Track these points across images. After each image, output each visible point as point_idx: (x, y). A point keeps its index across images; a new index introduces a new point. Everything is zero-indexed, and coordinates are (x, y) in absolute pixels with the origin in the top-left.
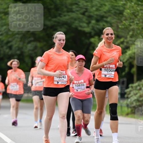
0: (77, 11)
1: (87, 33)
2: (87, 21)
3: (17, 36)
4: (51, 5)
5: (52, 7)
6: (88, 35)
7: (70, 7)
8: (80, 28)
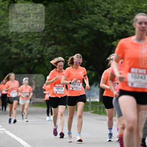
0: (99, 13)
1: (109, 36)
2: (109, 24)
3: (37, 39)
4: (72, 7)
5: (74, 9)
6: (110, 38)
7: (92, 9)
8: (101, 30)
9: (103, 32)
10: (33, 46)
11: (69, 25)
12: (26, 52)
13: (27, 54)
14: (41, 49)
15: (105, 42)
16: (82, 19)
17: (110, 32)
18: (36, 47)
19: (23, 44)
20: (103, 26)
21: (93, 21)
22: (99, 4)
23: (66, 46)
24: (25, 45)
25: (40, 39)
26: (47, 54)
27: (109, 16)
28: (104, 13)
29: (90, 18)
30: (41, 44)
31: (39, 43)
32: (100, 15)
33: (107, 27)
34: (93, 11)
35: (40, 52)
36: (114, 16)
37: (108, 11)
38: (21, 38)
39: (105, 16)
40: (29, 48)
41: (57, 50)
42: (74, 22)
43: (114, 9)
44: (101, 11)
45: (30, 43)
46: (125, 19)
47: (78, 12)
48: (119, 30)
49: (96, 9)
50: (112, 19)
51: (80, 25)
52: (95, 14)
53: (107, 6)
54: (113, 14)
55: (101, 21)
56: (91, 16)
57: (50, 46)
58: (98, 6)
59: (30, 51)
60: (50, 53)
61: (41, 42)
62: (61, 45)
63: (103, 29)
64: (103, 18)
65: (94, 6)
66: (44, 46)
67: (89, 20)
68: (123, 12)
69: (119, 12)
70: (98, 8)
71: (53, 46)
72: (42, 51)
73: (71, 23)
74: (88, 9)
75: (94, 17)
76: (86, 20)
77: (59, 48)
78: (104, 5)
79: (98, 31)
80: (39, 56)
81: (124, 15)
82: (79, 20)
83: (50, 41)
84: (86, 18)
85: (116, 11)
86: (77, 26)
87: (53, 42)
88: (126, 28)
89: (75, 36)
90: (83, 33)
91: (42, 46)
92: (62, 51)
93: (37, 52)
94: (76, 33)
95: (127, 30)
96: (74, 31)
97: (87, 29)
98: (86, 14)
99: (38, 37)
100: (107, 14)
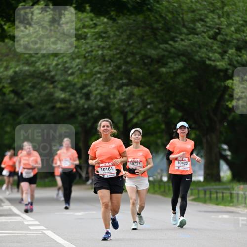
0: (204, 32)
1: (220, 70)
2: (220, 51)
3: (99, 75)
4: (158, 22)
5: (160, 25)
6: (222, 74)
7: (192, 25)
8: (208, 62)
9: (211, 65)
10: (92, 88)
11: (152, 53)
12: (81, 98)
13: (82, 102)
14: (105, 93)
15: (213, 80)
16: (176, 41)
17: (221, 64)
18: (97, 90)
19: (75, 85)
20: (211, 55)
21: (194, 45)
22: (202, 17)
23: (147, 88)
24: (79, 86)
25: (103, 76)
26: (115, 101)
27: (219, 37)
28: (211, 33)
29: (190, 40)
30: (105, 85)
31: (102, 82)
32: (205, 35)
33: (217, 56)
34: (194, 29)
35: (103, 98)
36: (228, 38)
37: (218, 29)
38: (72, 74)
39: (214, 37)
40: (85, 91)
41: (131, 96)
42: (161, 46)
43: (229, 25)
44: (208, 28)
45: (87, 82)
47: (168, 30)
48: (237, 61)
49: (198, 25)
50: (225, 43)
51: (171, 52)
52: (197, 34)
53: (217, 20)
54: (226, 35)
55: (207, 45)
56: (190, 36)
57: (120, 87)
58: (202, 20)
59: (88, 96)
60: (121, 100)
61: (105, 80)
62: (138, 86)
63: (210, 59)
64: (211, 41)
65: (194, 21)
66: (111, 87)
67: (187, 43)
68: (243, 31)
69: (237, 31)
70: (202, 23)
71: (125, 88)
72: (108, 96)
73: (156, 48)
74: (184, 26)
75: (195, 39)
76: (183, 43)
77: (136, 91)
78: (213, 19)
79: (202, 62)
80: (101, 104)
81: (245, 36)
82: (171, 43)
83: (121, 79)
84: (182, 40)
85: (233, 29)
86: (166, 54)
87: (125, 81)
89: (164, 70)
90: (177, 65)
91: (106, 88)
92: (141, 96)
93: (99, 97)
94: (165, 65)
96: (161, 61)
97: (184, 59)
98: (181, 34)
99: (100, 73)
100: (217, 34)
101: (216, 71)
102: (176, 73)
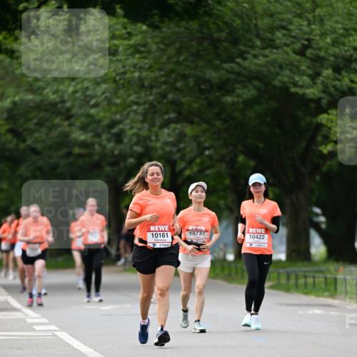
9: (297, 93)
10: (125, 126)
11: (212, 75)
12: (109, 140)
13: (110, 145)
14: (144, 133)
15: (300, 114)
16: (245, 59)
17: (312, 92)
18: (132, 128)
19: (100, 121)
20: (297, 79)
21: (272, 63)
22: (284, 23)
23: (205, 126)
24: (106, 122)
25: (141, 109)
26: (159, 145)
27: (308, 52)
28: (298, 46)
29: (266, 56)
30: (143, 121)
31: (140, 118)
34: (273, 40)
35: (141, 140)
36: (322, 54)
37: (308, 40)
38: (96, 105)
39: (301, 53)
40: (115, 130)
41: (182, 137)
42: (225, 66)
43: (323, 35)
44: (293, 40)
45: (118, 117)
46: (349, 60)
47: (235, 42)
48: (334, 87)
49: (279, 34)
50: (318, 60)
51: (239, 74)
52: (277, 48)
53: (305, 28)
54: (320, 49)
56: (267, 52)
57: (166, 124)
58: (284, 28)
59: (119, 138)
60: (166, 143)
61: (145, 115)
62: (192, 123)
63: (295, 85)
65: (272, 29)
66: (153, 125)
67: (261, 60)
68: (344, 44)
69: (335, 43)
70: (284, 32)
71: (173, 126)
72: (148, 138)
73: (217, 68)
74: (258, 36)
76: (255, 62)
77: (189, 130)
78: (299, 26)
79: (285, 89)
80: (138, 149)
81: (346, 51)
82: (239, 60)
83: (167, 113)
84: (255, 56)
85: (329, 40)
86: (232, 76)
87: (172, 115)
88: (352, 81)
89: (229, 99)
90: (248, 93)
91: (146, 126)
92: (195, 137)
93: (135, 139)
94: (230, 92)
95: (354, 85)
96: (224, 87)
97: (257, 83)
98: (253, 47)
99: (137, 103)
100: (306, 47)
101: (304, 101)
102: (248, 104)
